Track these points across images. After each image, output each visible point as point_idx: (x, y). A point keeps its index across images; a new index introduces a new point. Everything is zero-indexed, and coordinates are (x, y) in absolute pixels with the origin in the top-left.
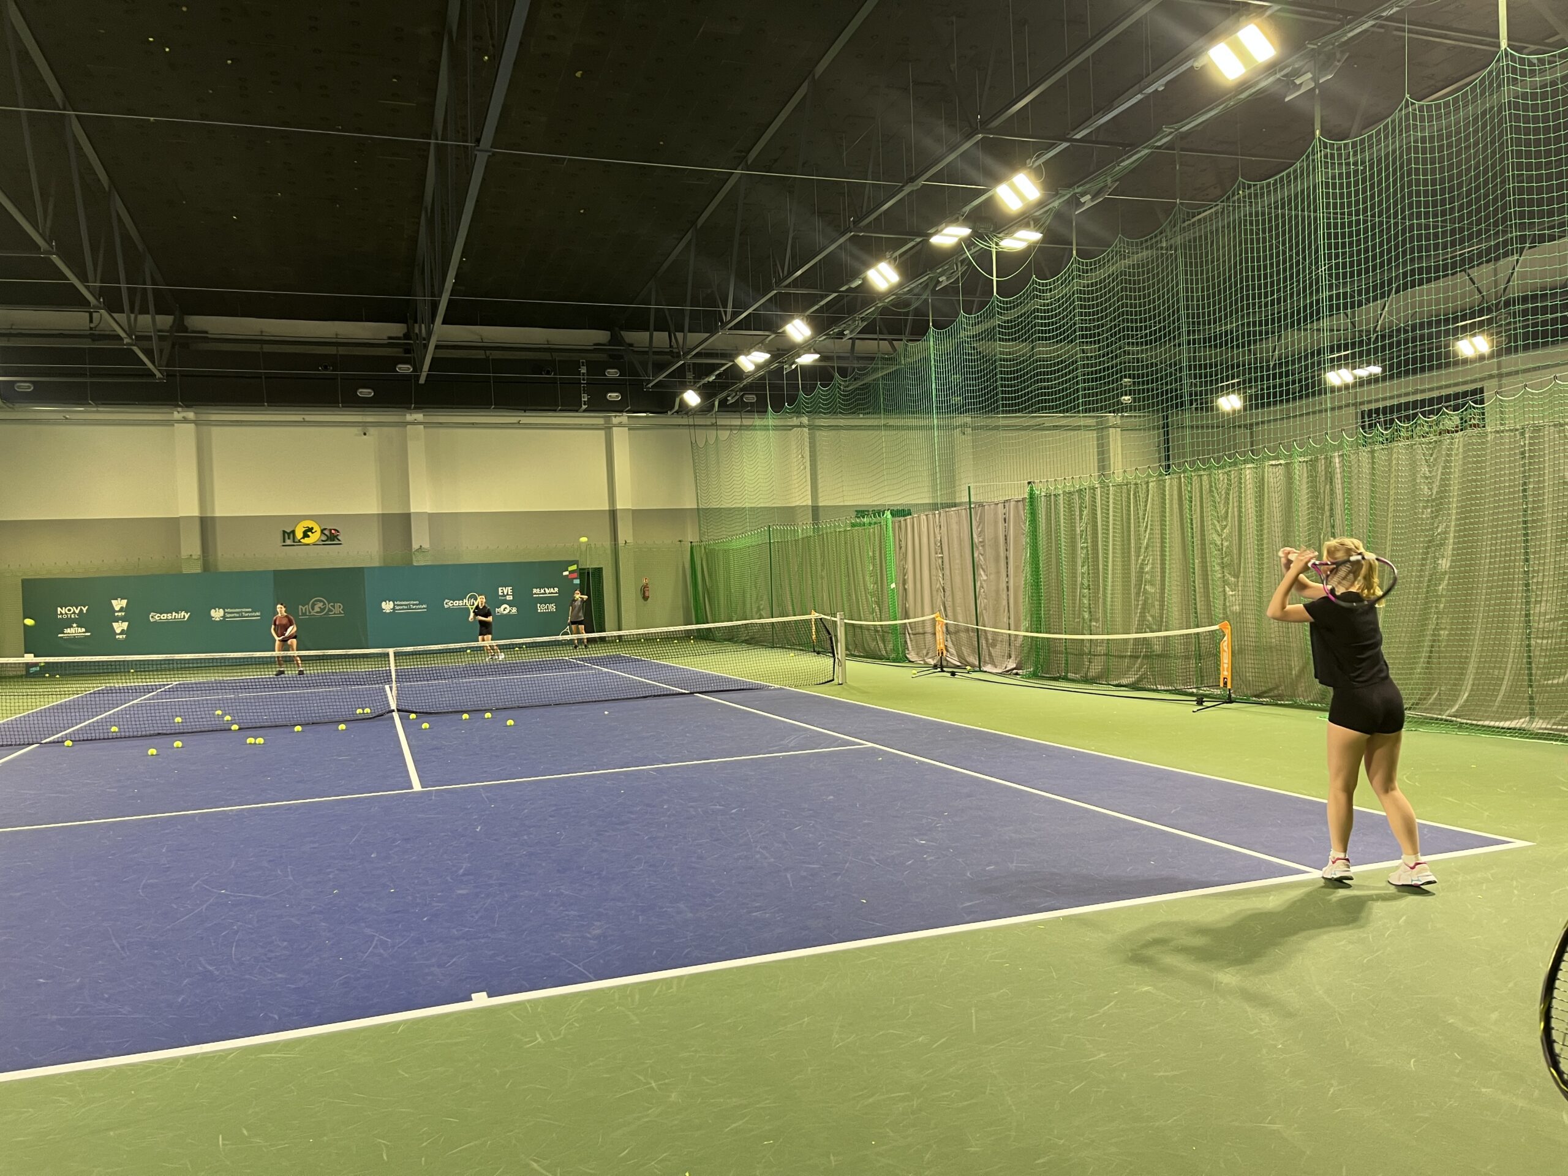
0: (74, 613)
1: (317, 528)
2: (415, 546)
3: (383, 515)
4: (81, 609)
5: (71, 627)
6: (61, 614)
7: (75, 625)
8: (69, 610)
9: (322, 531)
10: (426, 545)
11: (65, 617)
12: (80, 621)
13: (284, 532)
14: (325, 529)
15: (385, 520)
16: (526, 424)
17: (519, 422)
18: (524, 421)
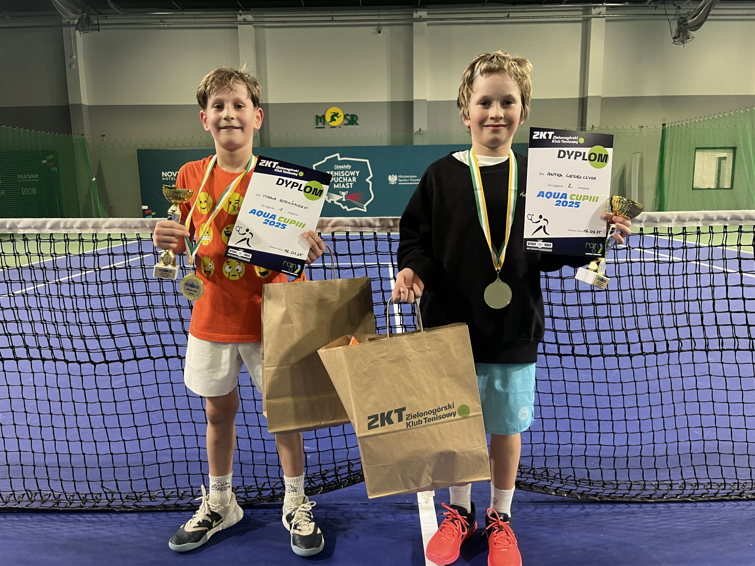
0: (173, 176)
1: (341, 114)
2: (416, 129)
3: (391, 102)
6: (164, 177)
8: (170, 174)
9: (345, 116)
10: (424, 128)
11: (167, 179)
13: (317, 117)
14: (348, 115)
15: (393, 105)
16: (513, 18)
17: (508, 16)
18: (511, 15)
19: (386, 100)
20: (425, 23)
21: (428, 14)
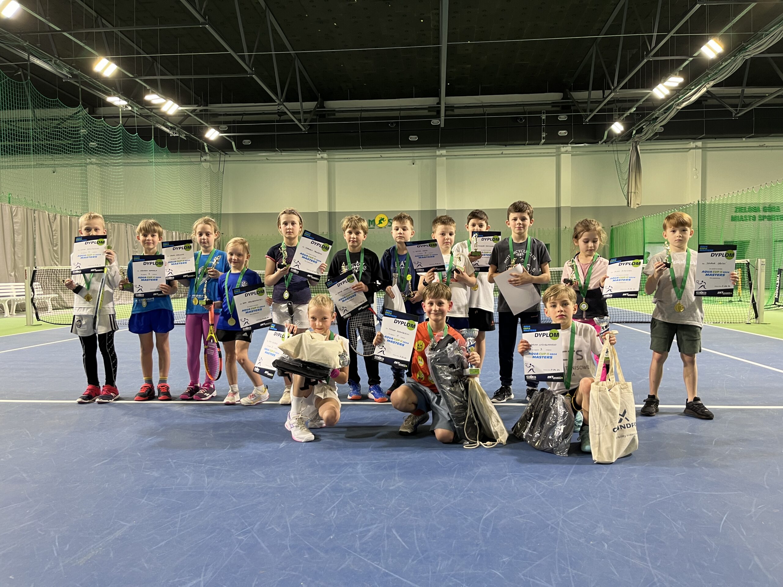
1: (386, 219)
3: (421, 211)
9: (389, 221)
13: (369, 221)
15: (423, 213)
19: (417, 209)
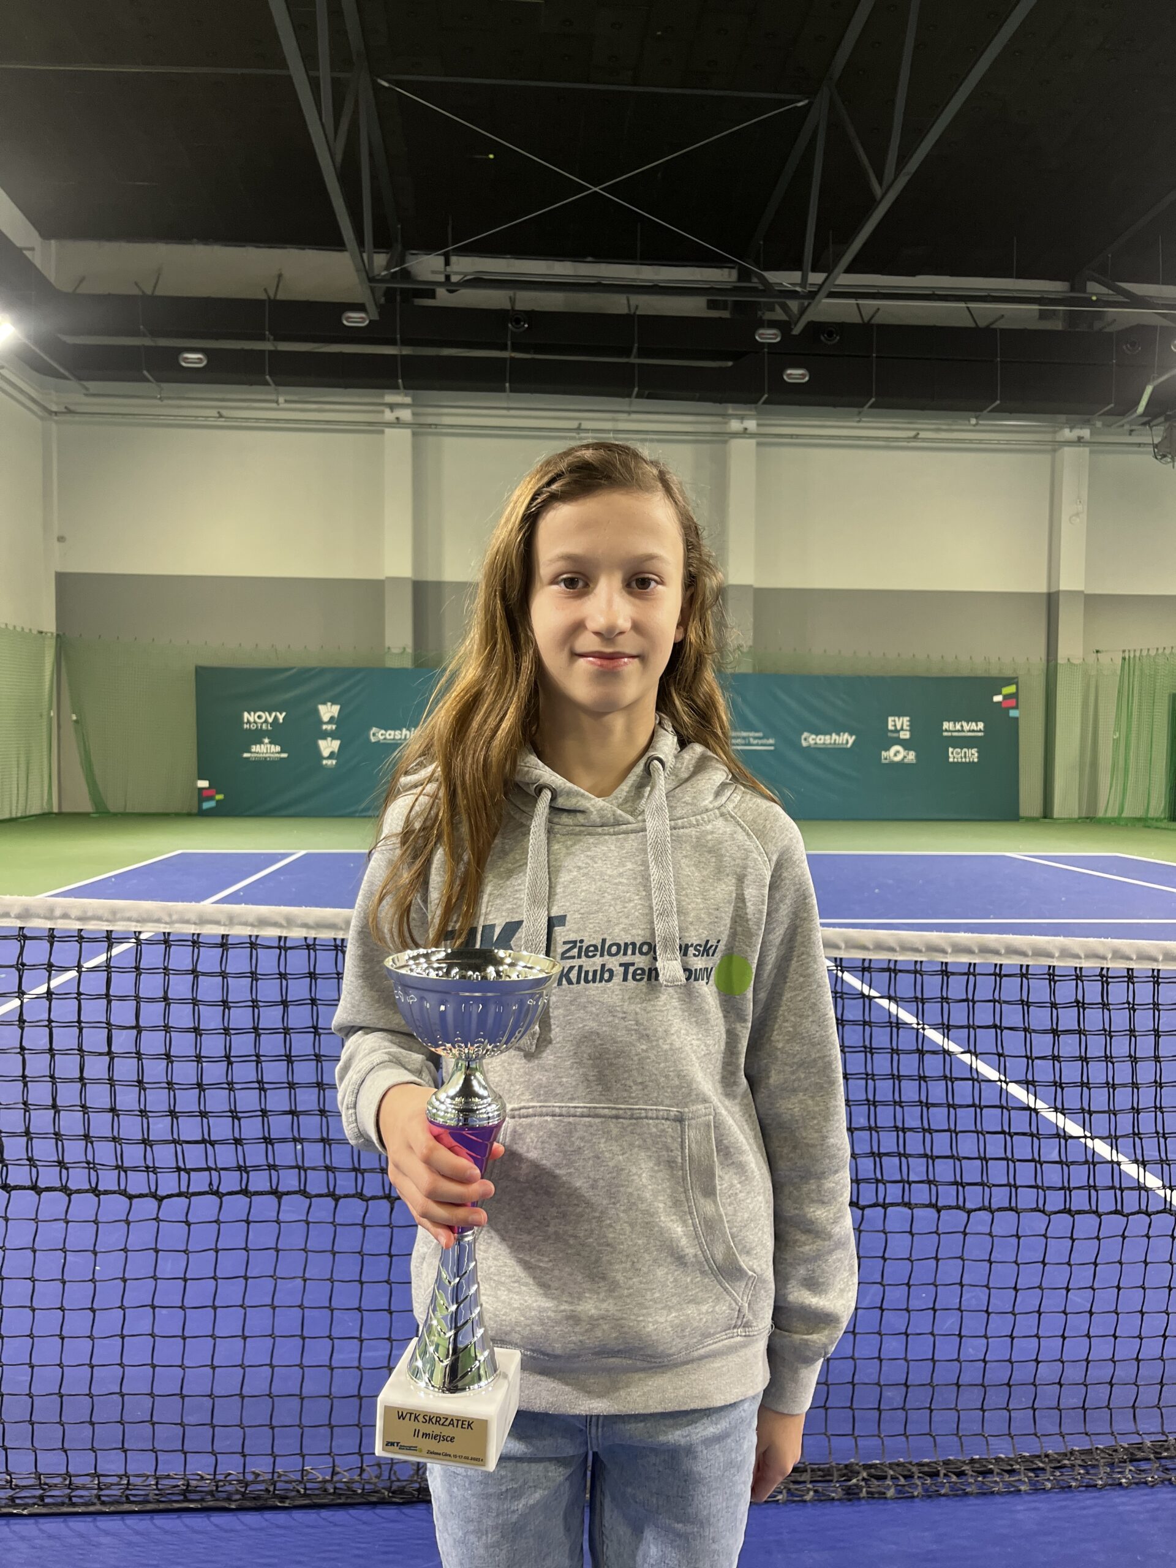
0: (266, 721)
4: (276, 718)
5: (261, 743)
6: (249, 722)
7: (266, 740)
8: (259, 717)
11: (254, 727)
12: (275, 734)
16: (924, 440)
17: (915, 437)
18: (922, 435)
20: (753, 441)
21: (758, 425)
